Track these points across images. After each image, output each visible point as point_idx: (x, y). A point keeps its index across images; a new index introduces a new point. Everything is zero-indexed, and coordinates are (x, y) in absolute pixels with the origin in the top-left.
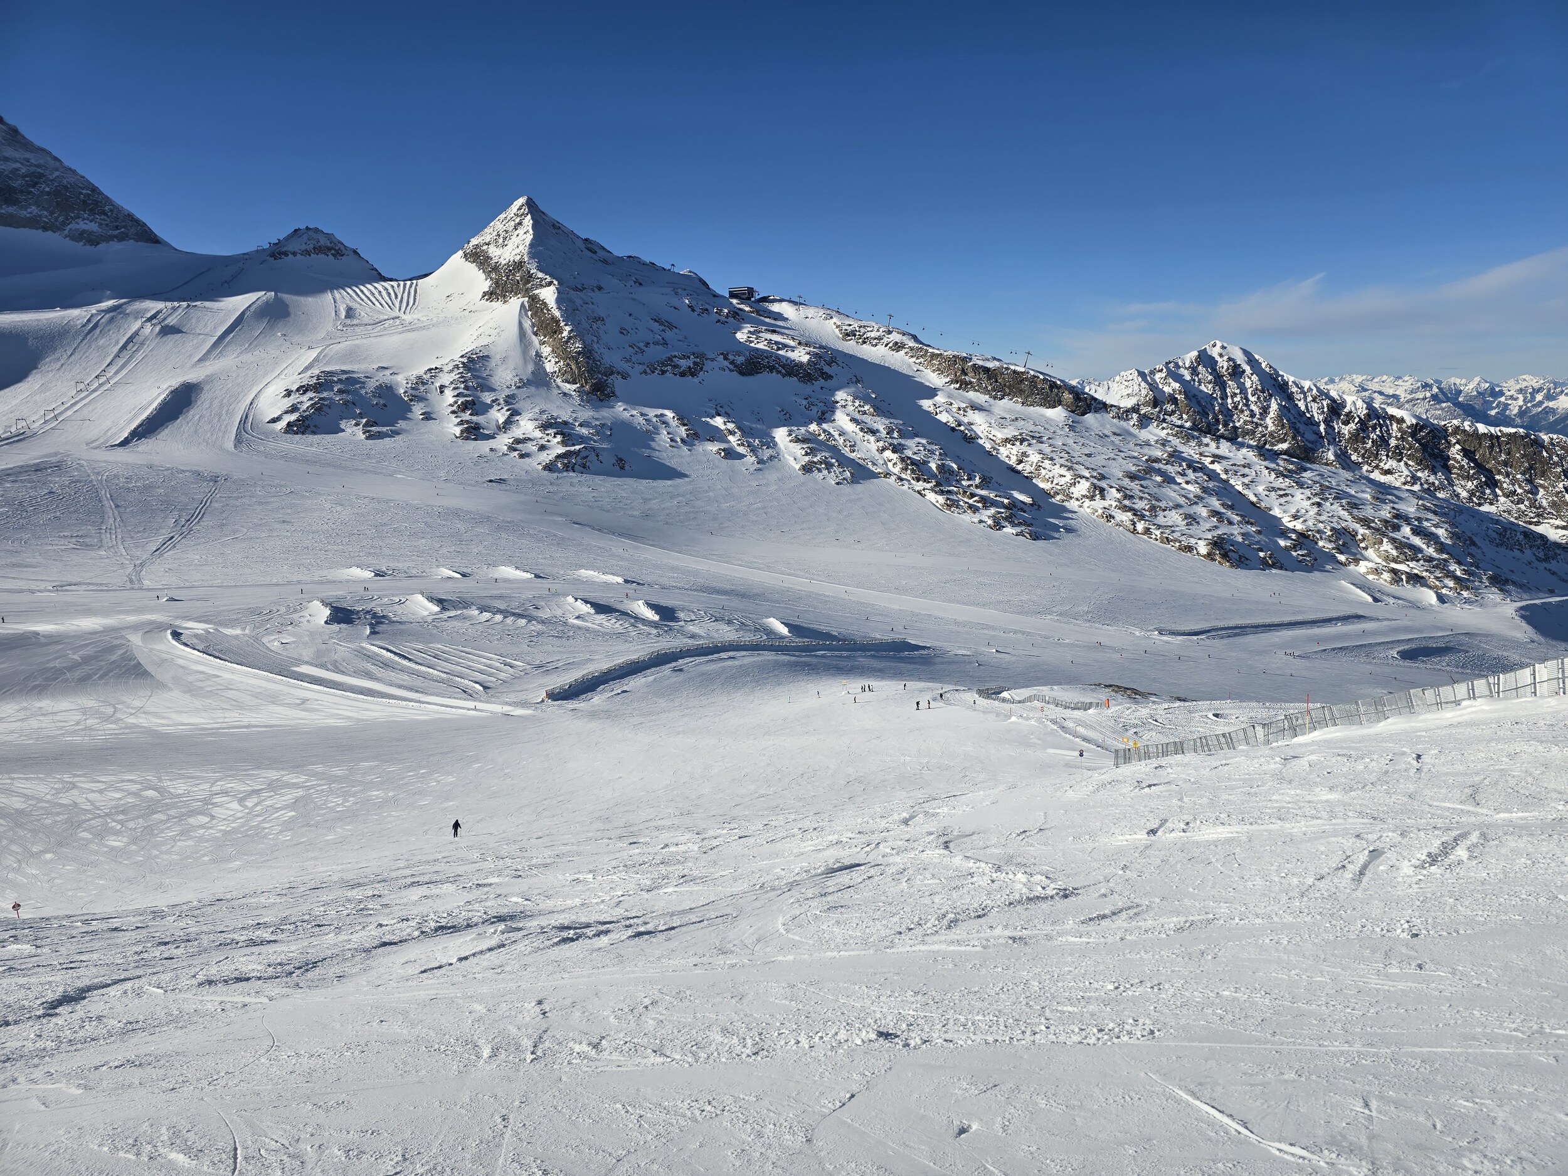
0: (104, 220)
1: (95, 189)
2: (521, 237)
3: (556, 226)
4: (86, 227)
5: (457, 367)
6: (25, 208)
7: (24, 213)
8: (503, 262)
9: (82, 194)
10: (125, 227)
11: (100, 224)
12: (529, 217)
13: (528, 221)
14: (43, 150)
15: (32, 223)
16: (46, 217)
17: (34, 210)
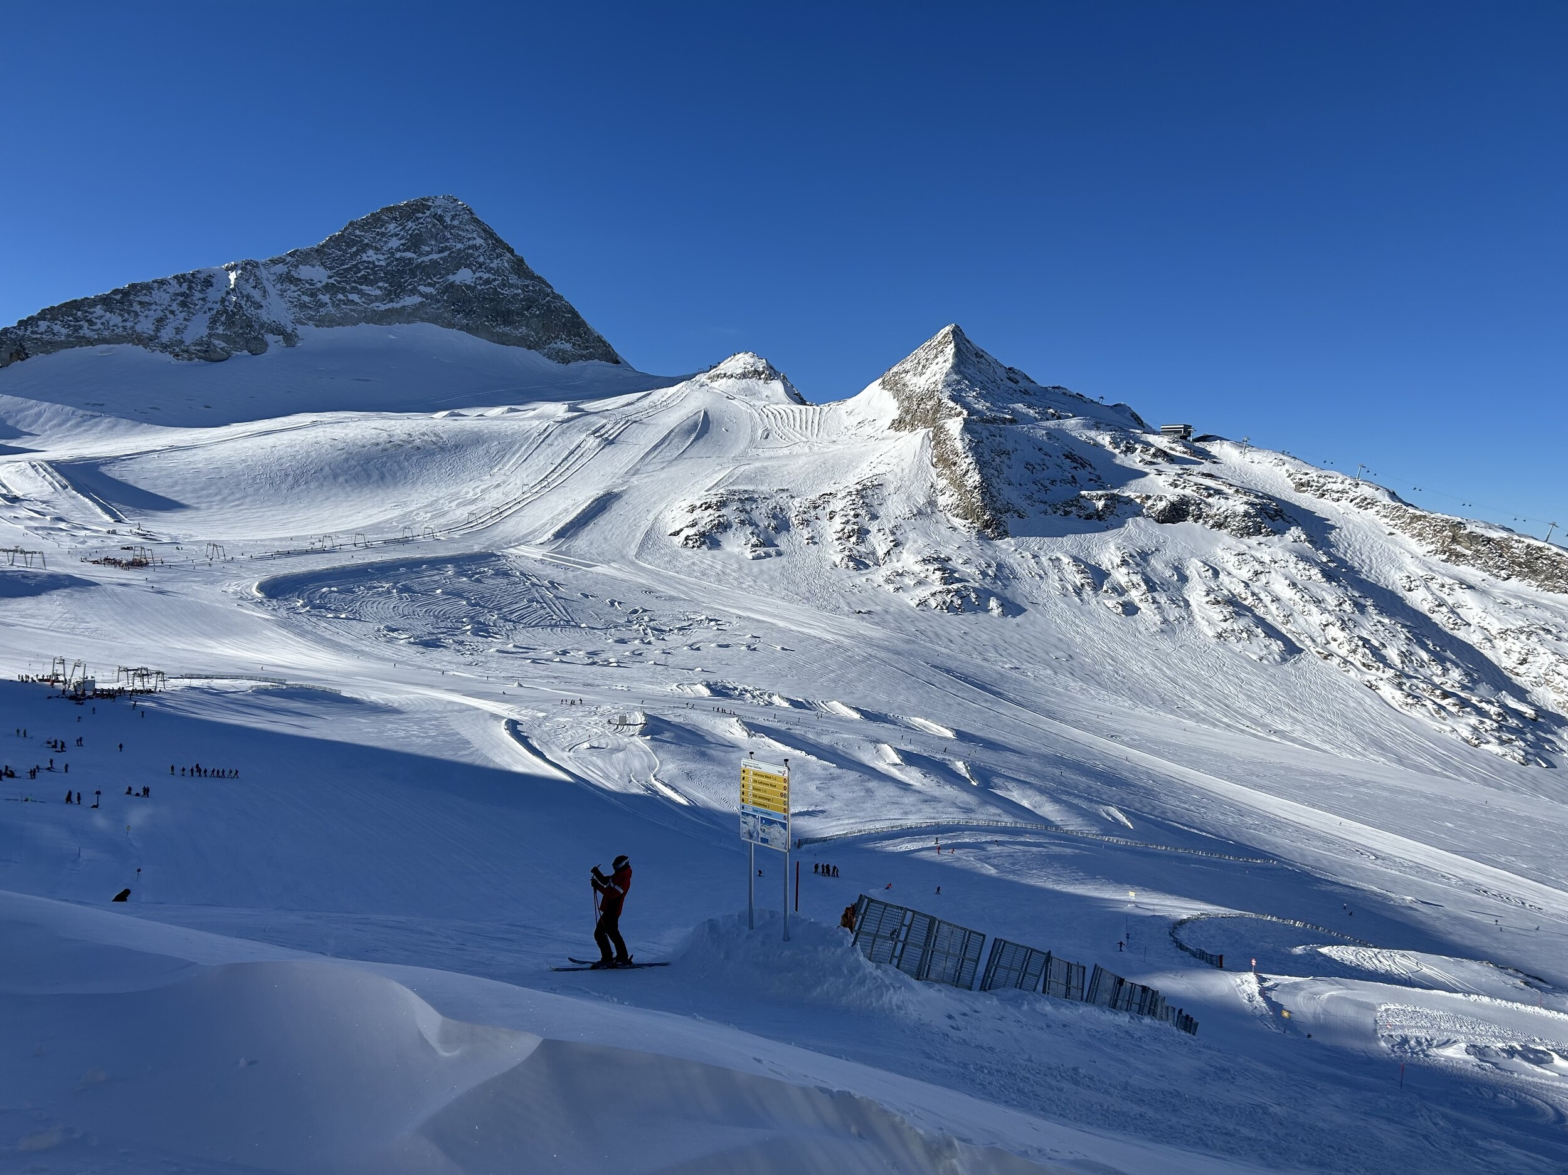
0: (578, 341)
1: (575, 314)
2: (939, 366)
3: (979, 355)
4: (562, 347)
5: (850, 493)
6: (516, 328)
7: (517, 333)
8: (918, 391)
9: (564, 317)
10: (593, 347)
11: (574, 344)
12: (952, 345)
13: (950, 350)
14: (539, 278)
15: (523, 342)
16: (532, 337)
17: (524, 330)
